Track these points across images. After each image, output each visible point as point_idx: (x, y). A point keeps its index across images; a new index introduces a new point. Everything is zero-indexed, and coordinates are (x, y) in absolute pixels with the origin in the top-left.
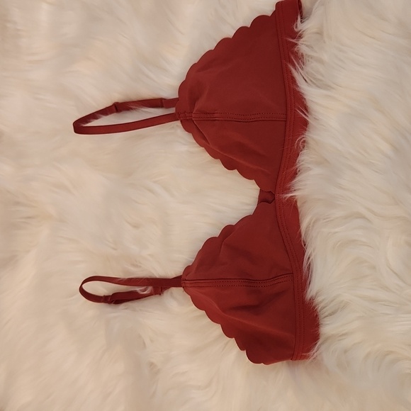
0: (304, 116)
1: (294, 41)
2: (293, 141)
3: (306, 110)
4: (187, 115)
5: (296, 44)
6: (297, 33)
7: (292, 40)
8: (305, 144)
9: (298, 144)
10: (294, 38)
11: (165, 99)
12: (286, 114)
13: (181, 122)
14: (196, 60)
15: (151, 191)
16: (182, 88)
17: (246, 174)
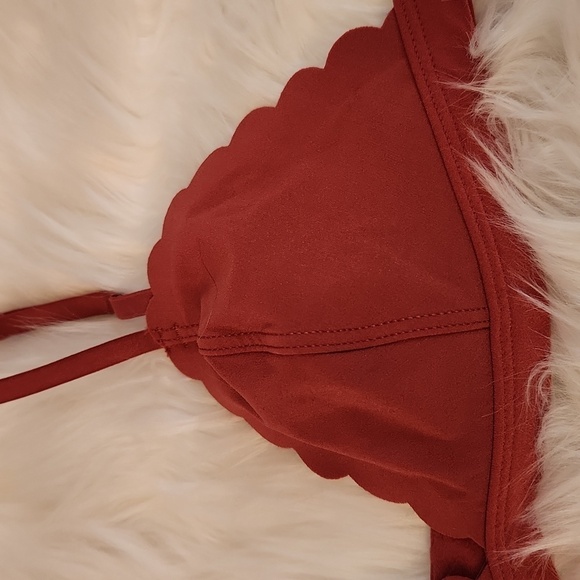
0: (540, 305)
1: (467, 86)
2: (519, 386)
3: (542, 285)
4: (182, 333)
5: (477, 96)
6: (478, 60)
7: (460, 86)
8: (554, 388)
9: (533, 392)
10: (468, 79)
11: (116, 295)
12: (487, 308)
13: (168, 351)
14: (184, 181)
15: (109, 550)
16: (157, 260)
17: (378, 485)
